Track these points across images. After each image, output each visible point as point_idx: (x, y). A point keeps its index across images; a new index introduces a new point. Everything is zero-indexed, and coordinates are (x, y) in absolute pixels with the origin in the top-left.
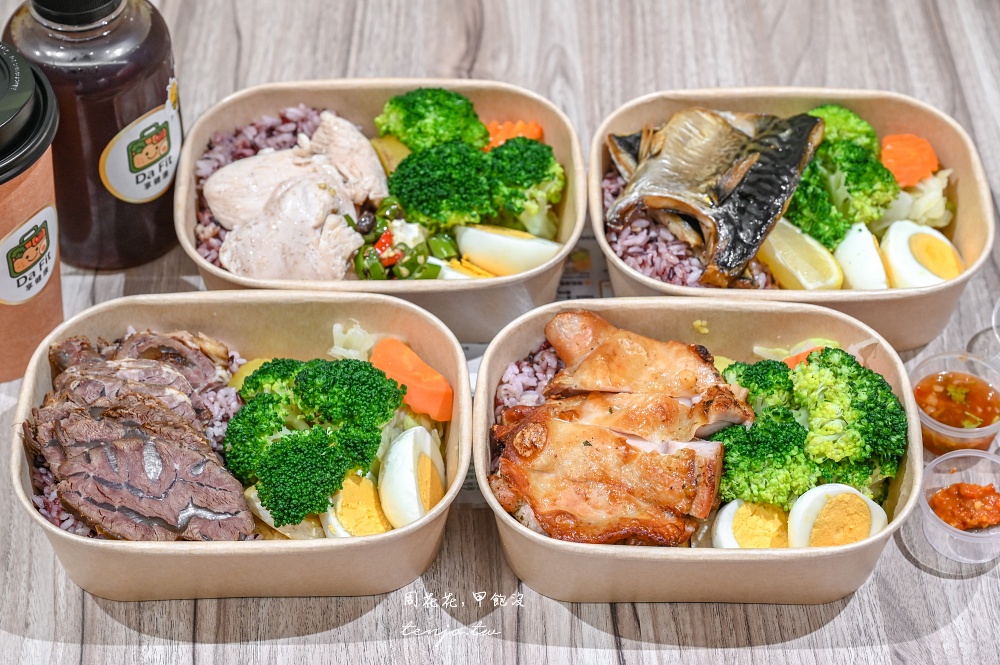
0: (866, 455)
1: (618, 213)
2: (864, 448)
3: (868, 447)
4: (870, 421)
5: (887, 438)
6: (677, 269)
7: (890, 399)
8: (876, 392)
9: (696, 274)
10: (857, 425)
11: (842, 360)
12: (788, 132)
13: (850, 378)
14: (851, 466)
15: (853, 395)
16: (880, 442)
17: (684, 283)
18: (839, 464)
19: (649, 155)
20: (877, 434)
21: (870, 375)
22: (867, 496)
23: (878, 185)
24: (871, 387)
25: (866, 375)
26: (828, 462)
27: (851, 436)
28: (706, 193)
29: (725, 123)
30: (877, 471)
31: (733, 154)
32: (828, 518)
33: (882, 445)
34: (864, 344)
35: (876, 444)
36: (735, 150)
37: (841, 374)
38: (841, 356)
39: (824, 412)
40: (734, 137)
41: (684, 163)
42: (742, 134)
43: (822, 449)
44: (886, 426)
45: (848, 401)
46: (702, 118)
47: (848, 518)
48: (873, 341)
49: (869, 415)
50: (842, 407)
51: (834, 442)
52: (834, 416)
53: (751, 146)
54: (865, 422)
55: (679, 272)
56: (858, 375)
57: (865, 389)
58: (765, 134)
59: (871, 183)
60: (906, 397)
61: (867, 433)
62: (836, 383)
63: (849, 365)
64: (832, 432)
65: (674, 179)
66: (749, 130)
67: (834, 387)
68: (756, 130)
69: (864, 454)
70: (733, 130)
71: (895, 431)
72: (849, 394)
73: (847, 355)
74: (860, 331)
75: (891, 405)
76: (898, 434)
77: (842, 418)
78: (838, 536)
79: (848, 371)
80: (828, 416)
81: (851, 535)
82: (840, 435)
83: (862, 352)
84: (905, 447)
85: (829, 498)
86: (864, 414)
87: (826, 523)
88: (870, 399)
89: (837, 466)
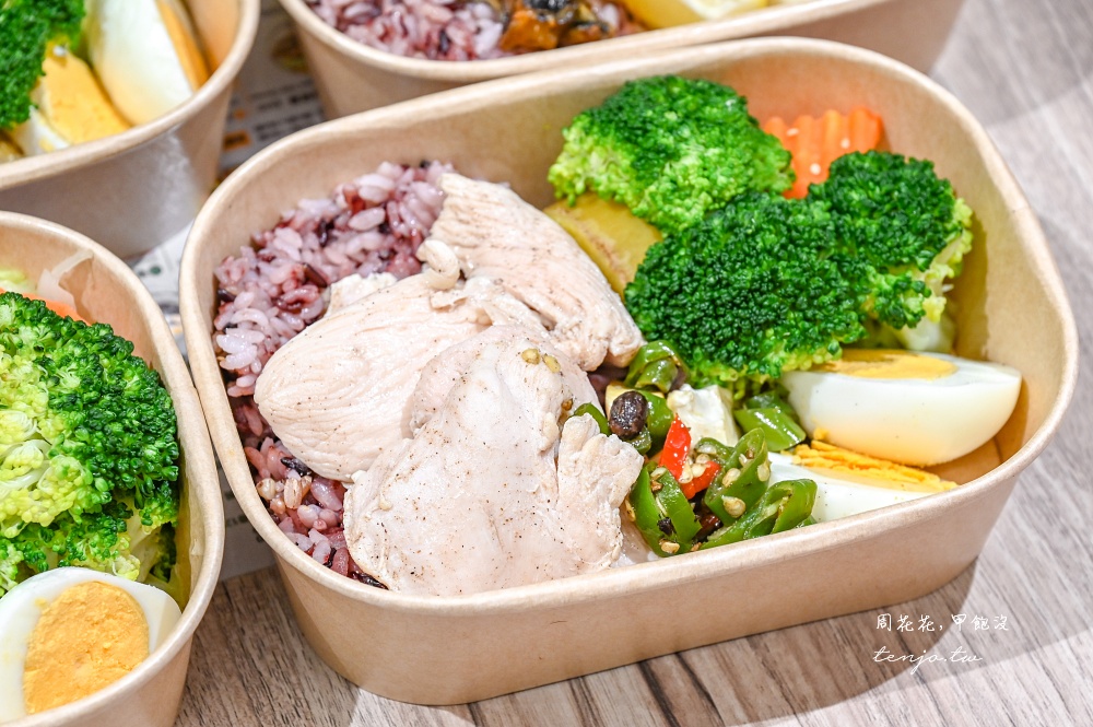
0: (104, 498)
2: (93, 485)
3: (100, 482)
4: (92, 430)
5: (136, 452)
6: (451, 31)
7: (129, 373)
8: (98, 367)
10: (69, 444)
11: (19, 315)
13: (38, 349)
14: (79, 528)
15: (51, 383)
16: (122, 465)
17: (471, 55)
18: (54, 526)
20: (114, 453)
21: (80, 333)
22: (126, 576)
24: (85, 357)
25: (72, 333)
26: (29, 529)
27: (59, 469)
30: (137, 519)
32: (51, 643)
33: (129, 471)
34: (67, 265)
35: (115, 470)
37: (21, 346)
38: (15, 307)
43: (11, 508)
44: (127, 430)
45: (43, 399)
47: (95, 631)
48: (82, 257)
49: (90, 416)
50: (33, 414)
51: (33, 487)
52: (22, 436)
54: (83, 433)
56: (56, 339)
57: (74, 365)
60: (162, 358)
61: (92, 454)
62: (13, 366)
63: (35, 322)
64: (23, 470)
67: (10, 377)
69: (96, 498)
71: (149, 434)
72: (43, 384)
73: (28, 302)
74: (54, 241)
75: (132, 383)
76: (157, 436)
77: (38, 436)
78: (84, 672)
79: (33, 336)
80: (9, 439)
81: (112, 661)
82: (42, 469)
83: (68, 283)
84: (179, 461)
85: (43, 605)
86: (78, 416)
87: (49, 655)
88: (87, 383)
89: (49, 532)
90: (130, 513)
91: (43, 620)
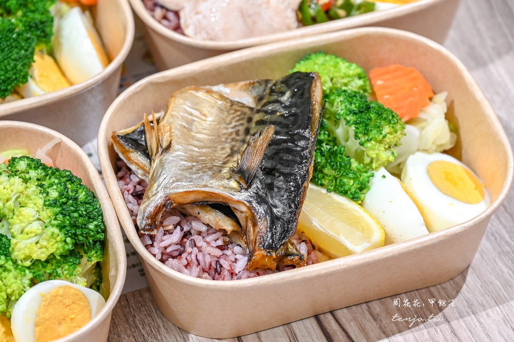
0: (70, 247)
1: (148, 218)
2: (65, 241)
3: (68, 240)
4: (64, 215)
5: (84, 226)
6: (222, 261)
7: (80, 191)
8: (66, 188)
9: (242, 262)
10: (53, 222)
11: (29, 165)
12: (288, 94)
13: (38, 180)
14: (58, 262)
15: (45, 195)
16: (79, 232)
17: (232, 274)
18: (47, 261)
19: (160, 150)
20: (74, 226)
21: (57, 173)
22: (81, 285)
23: (387, 129)
24: (60, 183)
25: (53, 173)
26: (36, 262)
27: (49, 233)
28: (231, 177)
29: (222, 97)
30: (85, 259)
31: (242, 129)
32: (47, 314)
33: (81, 235)
34: (49, 146)
35: (75, 234)
36: (242, 124)
37: (30, 179)
38: (27, 162)
39: (21, 218)
40: (236, 111)
41: (196, 149)
42: (243, 106)
43: (27, 252)
44: (80, 216)
45: (41, 202)
46: (198, 97)
47: (67, 310)
48: (56, 141)
49: (63, 209)
50: (36, 209)
51: (37, 243)
52: (32, 219)
53: (257, 117)
54: (60, 217)
55: (225, 264)
56: (46, 175)
57: (55, 187)
58: (265, 101)
59: (379, 128)
60: (95, 186)
61: (65, 227)
62: (27, 187)
63: (36, 168)
64: (32, 235)
65: (194, 169)
66: (248, 100)
67: (25, 193)
68: (255, 98)
69: (67, 247)
70: (233, 103)
71: (91, 218)
72: (41, 195)
73: (33, 160)
74: (43, 135)
75: (82, 196)
76: (94, 219)
77: (39, 219)
78: (62, 329)
79: (36, 175)
80: (26, 221)
81: (75, 324)
82: (41, 235)
83: (49, 154)
84: (104, 231)
85: (43, 296)
86: (57, 210)
87: (46, 320)
88: (61, 195)
89: (45, 264)
90: (82, 257)
91: (43, 303)
